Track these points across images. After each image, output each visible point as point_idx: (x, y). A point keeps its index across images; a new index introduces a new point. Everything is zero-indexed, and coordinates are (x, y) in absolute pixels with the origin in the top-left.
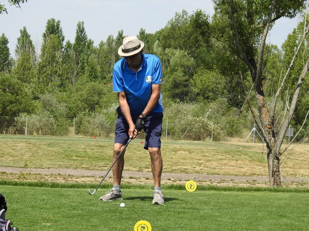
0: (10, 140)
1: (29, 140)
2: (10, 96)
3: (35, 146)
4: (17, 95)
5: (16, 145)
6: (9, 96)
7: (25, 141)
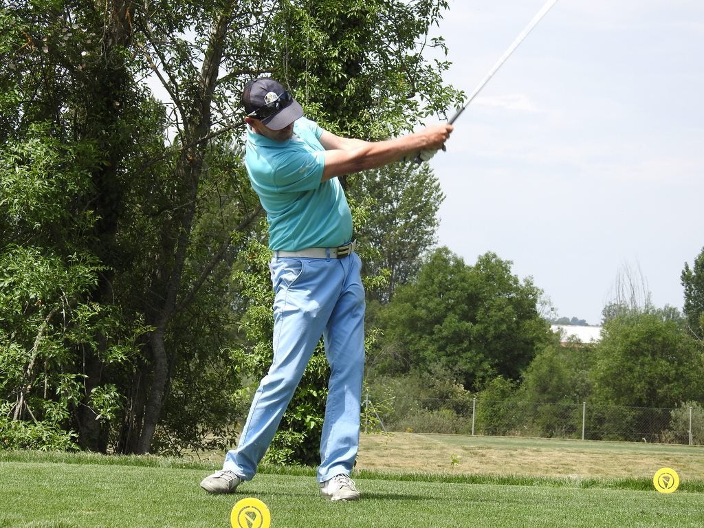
0: (629, 451)
1: (667, 453)
2: (666, 366)
3: (676, 463)
4: (680, 364)
5: (637, 461)
6: (663, 366)
7: (658, 454)
